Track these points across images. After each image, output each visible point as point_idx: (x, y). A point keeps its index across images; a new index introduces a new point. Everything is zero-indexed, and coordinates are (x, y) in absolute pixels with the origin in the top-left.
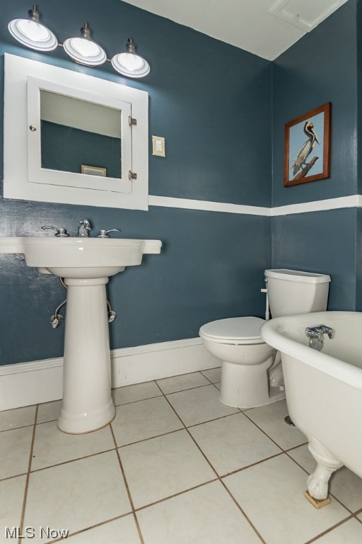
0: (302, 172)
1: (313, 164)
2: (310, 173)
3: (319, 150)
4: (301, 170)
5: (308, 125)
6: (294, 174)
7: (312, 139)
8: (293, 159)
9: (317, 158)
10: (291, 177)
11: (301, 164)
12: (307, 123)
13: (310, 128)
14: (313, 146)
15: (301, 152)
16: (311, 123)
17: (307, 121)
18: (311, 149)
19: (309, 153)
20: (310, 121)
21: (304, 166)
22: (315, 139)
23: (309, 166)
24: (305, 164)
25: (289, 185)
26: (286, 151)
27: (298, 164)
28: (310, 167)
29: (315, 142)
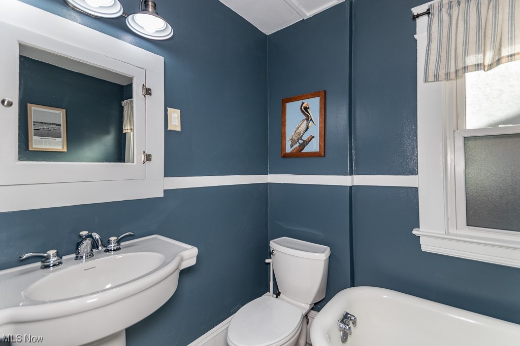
0: (300, 146)
1: (309, 141)
2: (307, 149)
3: (315, 130)
4: (297, 145)
5: (304, 105)
6: (292, 146)
7: (308, 119)
8: (290, 133)
9: (313, 137)
10: (288, 150)
11: (298, 139)
12: (303, 103)
13: (306, 109)
14: (309, 125)
15: (298, 128)
16: (307, 104)
17: (304, 101)
18: (307, 128)
19: (306, 131)
20: (307, 102)
21: (301, 142)
22: (311, 119)
23: (305, 143)
24: (301, 139)
25: (286, 156)
26: (283, 124)
27: (295, 138)
28: (307, 144)
29: (311, 122)
